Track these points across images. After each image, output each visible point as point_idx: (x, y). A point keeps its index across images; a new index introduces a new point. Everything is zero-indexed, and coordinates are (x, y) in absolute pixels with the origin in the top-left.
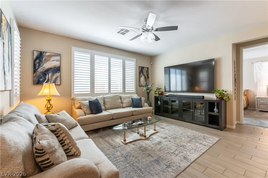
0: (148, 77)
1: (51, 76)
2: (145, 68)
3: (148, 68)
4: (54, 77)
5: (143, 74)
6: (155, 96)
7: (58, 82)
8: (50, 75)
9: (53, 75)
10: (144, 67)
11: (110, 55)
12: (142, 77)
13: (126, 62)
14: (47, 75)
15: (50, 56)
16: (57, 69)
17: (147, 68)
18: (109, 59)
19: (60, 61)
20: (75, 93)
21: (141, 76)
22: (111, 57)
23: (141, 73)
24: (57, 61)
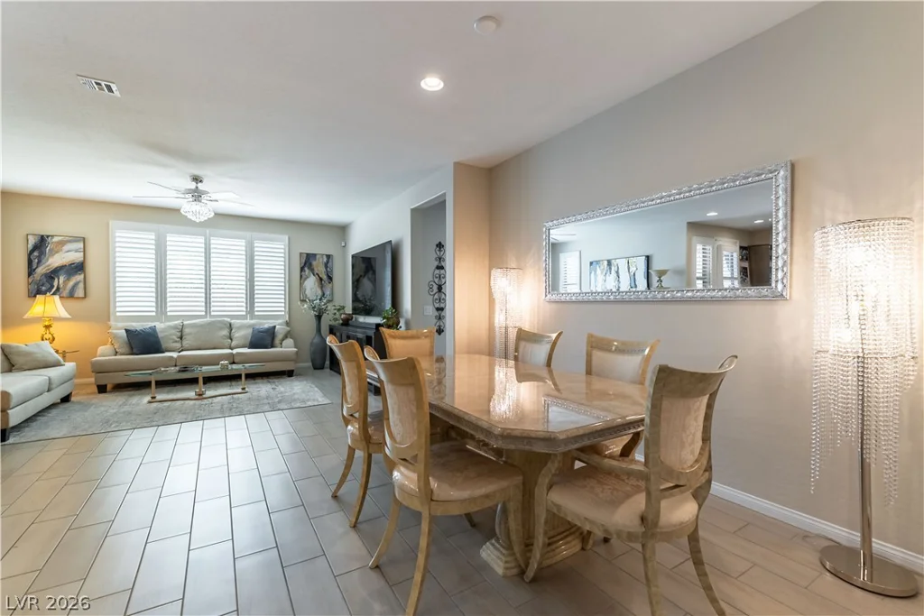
0: (330, 279)
1: (64, 282)
2: (318, 257)
3: (329, 257)
4: (71, 283)
5: (312, 270)
6: (330, 326)
7: (80, 292)
8: (62, 279)
9: (68, 279)
10: (315, 255)
11: (208, 231)
12: (308, 280)
13: (256, 245)
14: (56, 280)
15: (62, 243)
16: (76, 267)
17: (325, 257)
18: (206, 240)
19: (84, 251)
20: (118, 314)
21: (304, 277)
22: (210, 236)
23: (306, 269)
24: (76, 251)
